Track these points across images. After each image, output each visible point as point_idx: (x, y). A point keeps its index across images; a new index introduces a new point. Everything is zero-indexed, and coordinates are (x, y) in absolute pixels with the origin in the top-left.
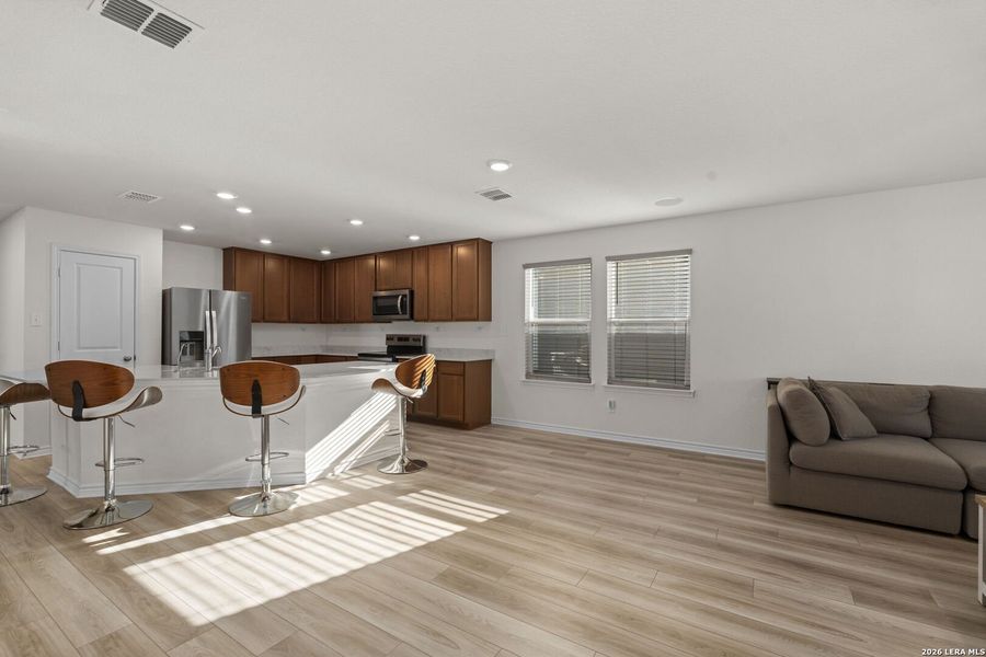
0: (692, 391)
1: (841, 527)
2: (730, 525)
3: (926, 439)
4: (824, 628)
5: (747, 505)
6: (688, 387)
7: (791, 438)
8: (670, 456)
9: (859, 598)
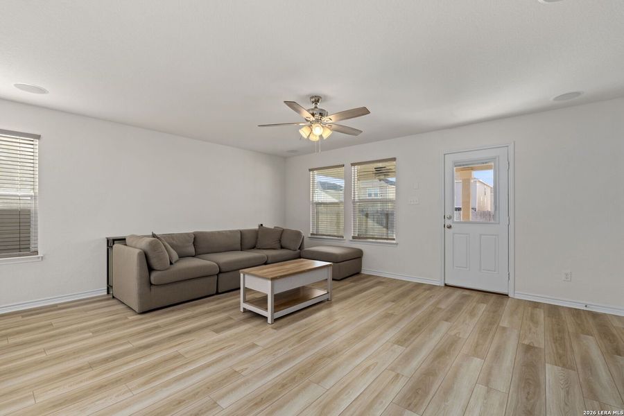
0: (40, 255)
1: (179, 309)
2: (132, 335)
3: (193, 257)
4: (221, 349)
5: (124, 321)
6: (36, 252)
7: (151, 269)
8: (23, 317)
9: (217, 331)
